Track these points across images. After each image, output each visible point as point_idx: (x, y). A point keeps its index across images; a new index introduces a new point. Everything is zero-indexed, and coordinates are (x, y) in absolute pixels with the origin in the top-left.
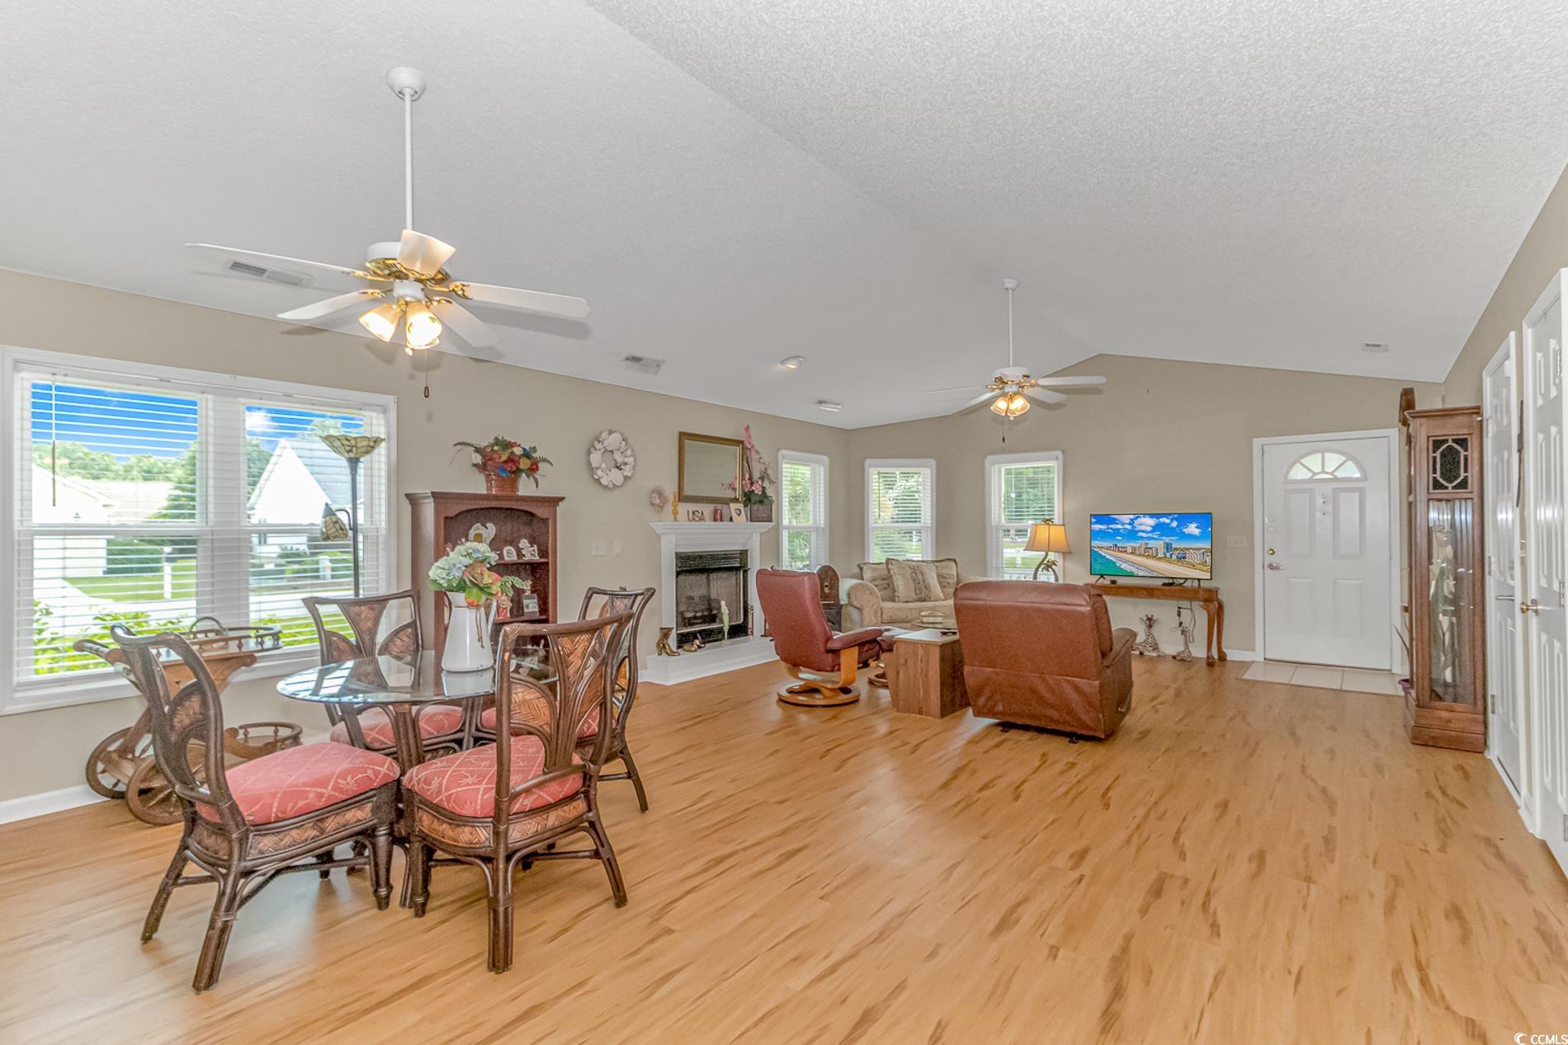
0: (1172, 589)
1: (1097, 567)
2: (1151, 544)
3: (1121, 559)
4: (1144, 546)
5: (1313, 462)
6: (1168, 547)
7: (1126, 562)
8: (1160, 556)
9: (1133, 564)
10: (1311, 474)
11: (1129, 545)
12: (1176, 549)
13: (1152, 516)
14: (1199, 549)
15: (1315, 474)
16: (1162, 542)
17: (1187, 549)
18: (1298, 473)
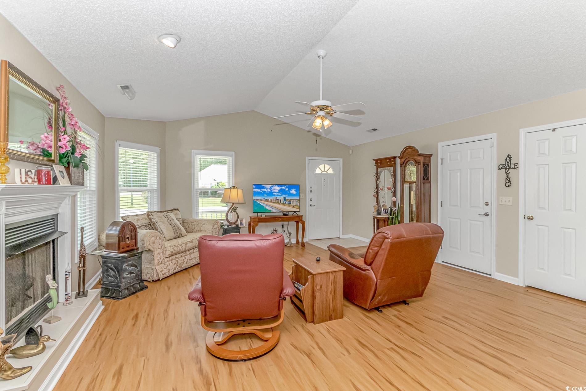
0: (285, 217)
1: (256, 209)
2: (278, 198)
3: (266, 205)
4: (275, 199)
5: (322, 166)
6: (285, 198)
7: (268, 206)
8: (281, 203)
9: (271, 206)
10: (321, 172)
11: (270, 198)
12: (287, 200)
13: (278, 185)
14: (296, 200)
15: (322, 172)
16: (282, 197)
17: (292, 200)
18: (318, 171)
